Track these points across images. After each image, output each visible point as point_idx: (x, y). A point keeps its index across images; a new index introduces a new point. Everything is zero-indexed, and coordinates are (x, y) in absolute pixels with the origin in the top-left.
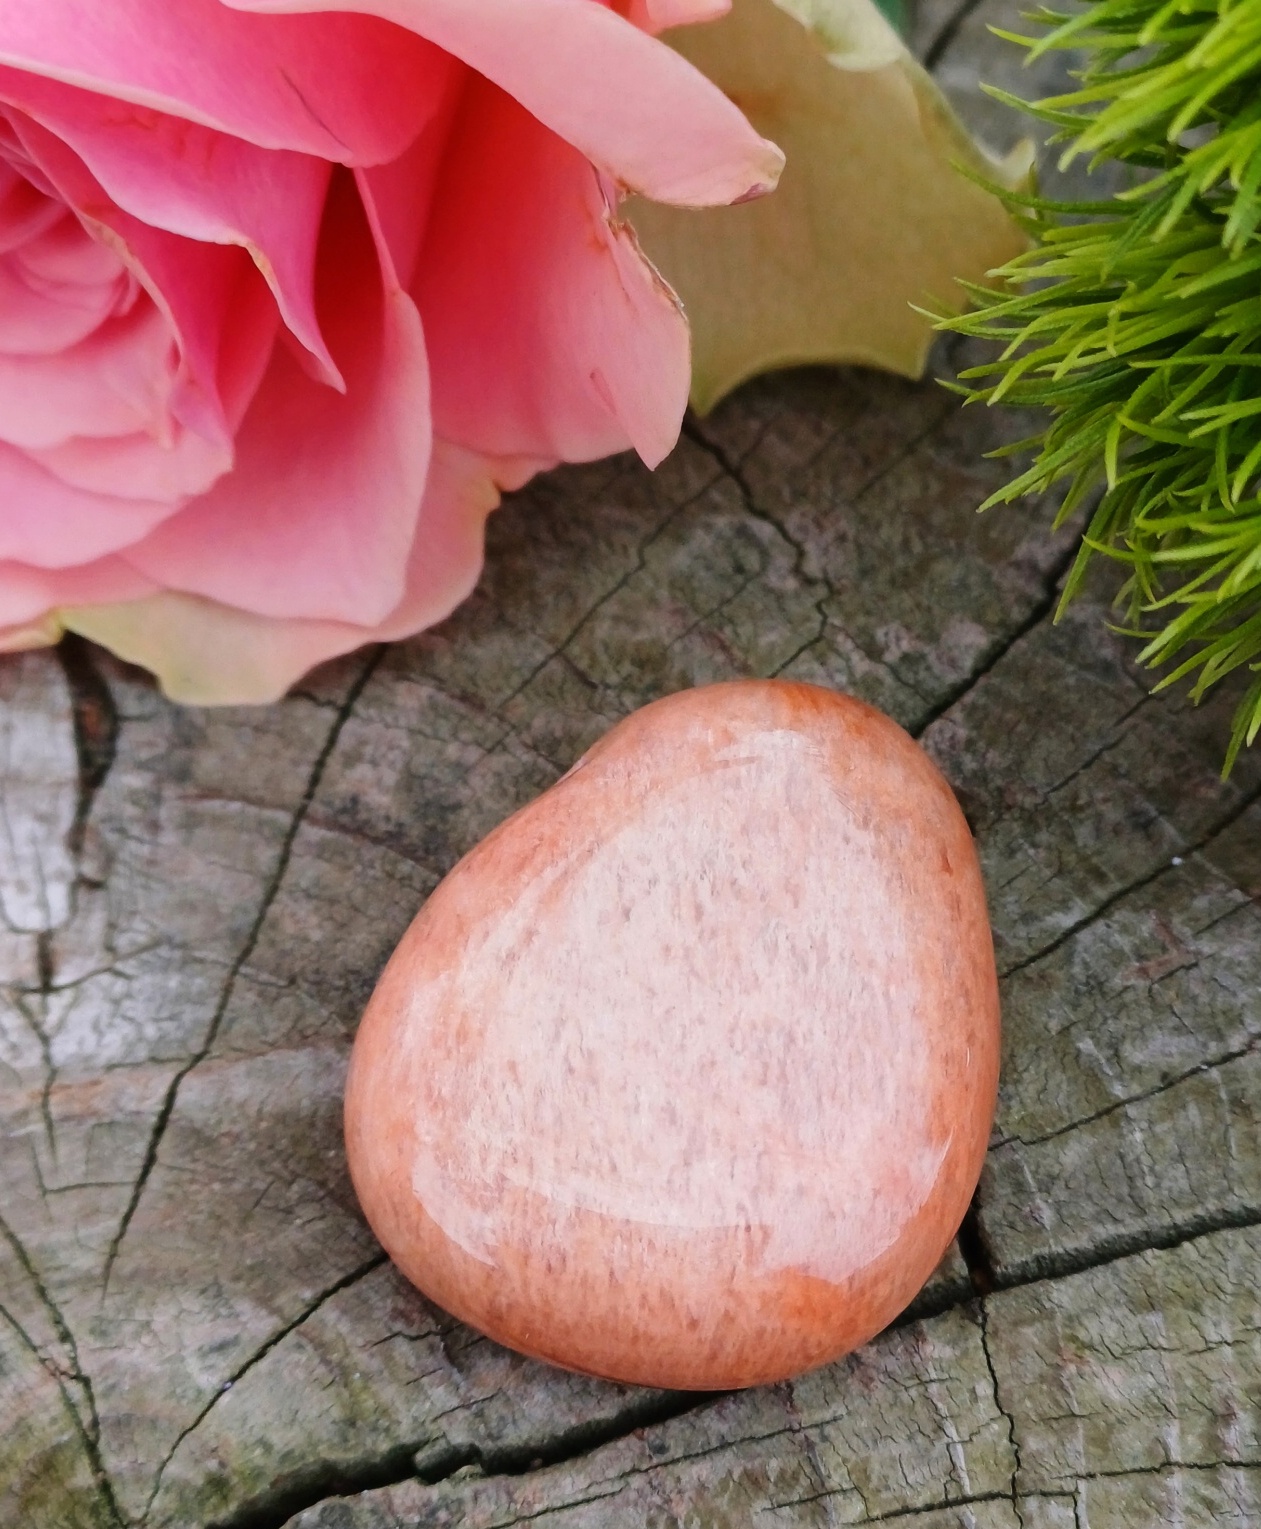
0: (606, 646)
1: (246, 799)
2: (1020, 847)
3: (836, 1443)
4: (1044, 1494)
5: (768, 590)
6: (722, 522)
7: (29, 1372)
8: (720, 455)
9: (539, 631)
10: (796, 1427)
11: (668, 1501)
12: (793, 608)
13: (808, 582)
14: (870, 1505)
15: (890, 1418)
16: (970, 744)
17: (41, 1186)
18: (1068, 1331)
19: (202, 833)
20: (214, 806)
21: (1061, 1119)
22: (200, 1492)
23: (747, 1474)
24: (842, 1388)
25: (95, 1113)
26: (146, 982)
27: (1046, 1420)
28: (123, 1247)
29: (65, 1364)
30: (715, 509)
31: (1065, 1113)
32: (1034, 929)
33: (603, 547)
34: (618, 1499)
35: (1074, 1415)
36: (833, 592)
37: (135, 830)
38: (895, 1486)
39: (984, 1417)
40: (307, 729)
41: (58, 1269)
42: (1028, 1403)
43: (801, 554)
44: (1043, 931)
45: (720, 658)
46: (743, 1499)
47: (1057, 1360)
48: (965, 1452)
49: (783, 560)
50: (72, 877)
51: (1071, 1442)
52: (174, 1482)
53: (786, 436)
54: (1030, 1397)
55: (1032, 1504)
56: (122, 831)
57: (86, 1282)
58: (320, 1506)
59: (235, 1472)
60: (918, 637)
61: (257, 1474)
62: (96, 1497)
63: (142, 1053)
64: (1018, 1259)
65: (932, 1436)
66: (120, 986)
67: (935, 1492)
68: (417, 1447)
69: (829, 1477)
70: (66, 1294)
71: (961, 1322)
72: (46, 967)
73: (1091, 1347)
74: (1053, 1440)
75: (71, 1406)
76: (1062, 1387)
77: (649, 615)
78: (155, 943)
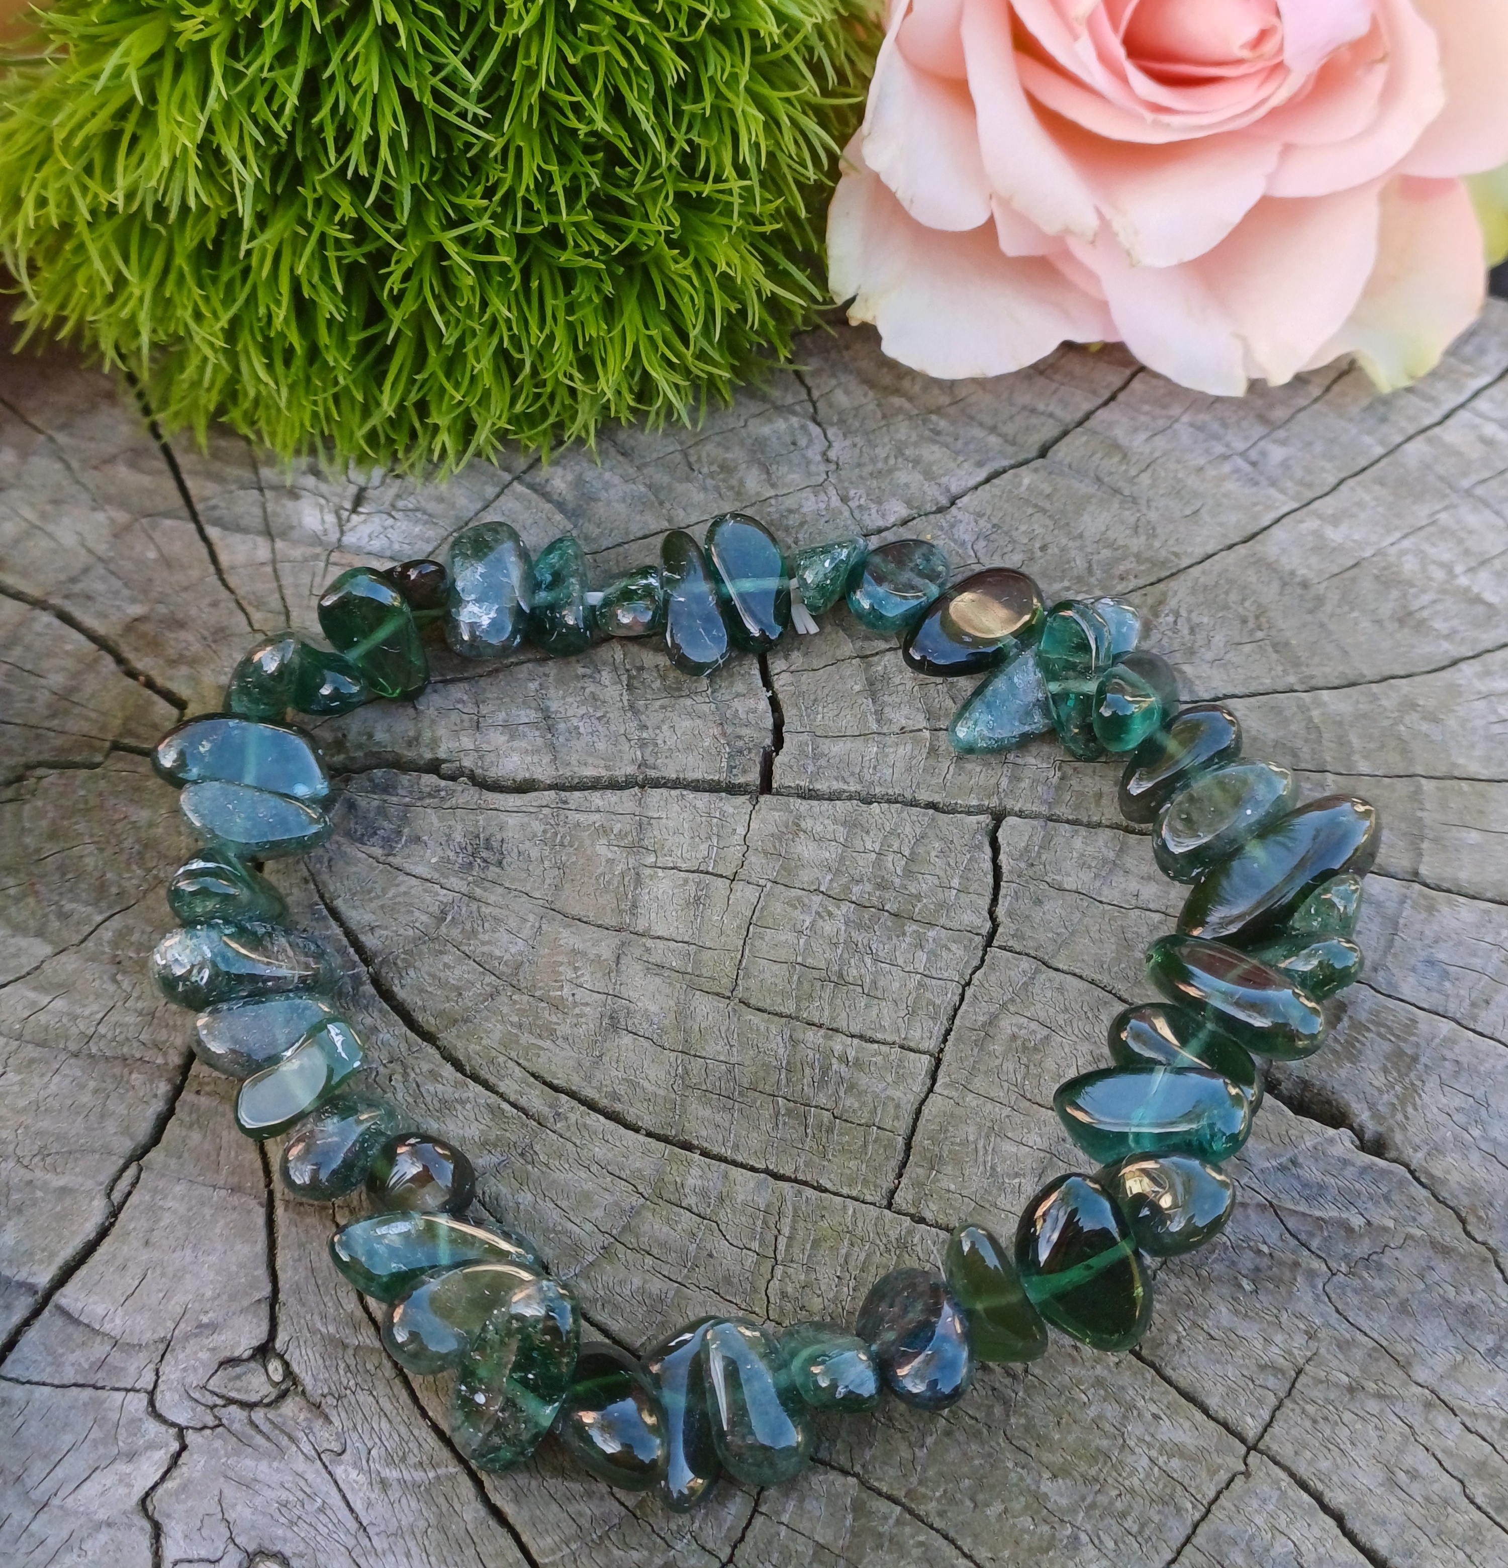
0: (709, 455)
3: (654, 828)
4: (748, 882)
5: (806, 458)
6: (794, 421)
8: (809, 391)
10: (637, 813)
11: (558, 825)
12: (813, 468)
14: (658, 860)
15: (687, 826)
17: (311, 591)
18: (796, 821)
21: (840, 731)
23: (603, 826)
24: (671, 806)
25: (352, 567)
26: (404, 524)
27: (765, 853)
30: (794, 413)
31: (844, 729)
32: (865, 644)
33: (727, 412)
34: (533, 816)
35: (780, 855)
36: (839, 468)
38: (675, 856)
39: (734, 842)
42: (760, 843)
43: (830, 445)
44: (871, 646)
45: (765, 477)
47: (785, 830)
48: (717, 852)
49: (819, 445)
51: (773, 865)
53: (847, 392)
54: (762, 841)
55: (740, 885)
58: (384, 771)
60: (871, 500)
61: (361, 748)
64: (786, 783)
65: (704, 840)
66: (390, 522)
67: (693, 865)
68: (445, 761)
69: (643, 840)
71: (744, 800)
72: (358, 502)
73: (805, 831)
74: (764, 862)
76: (781, 842)
77: (737, 449)
78: (417, 510)
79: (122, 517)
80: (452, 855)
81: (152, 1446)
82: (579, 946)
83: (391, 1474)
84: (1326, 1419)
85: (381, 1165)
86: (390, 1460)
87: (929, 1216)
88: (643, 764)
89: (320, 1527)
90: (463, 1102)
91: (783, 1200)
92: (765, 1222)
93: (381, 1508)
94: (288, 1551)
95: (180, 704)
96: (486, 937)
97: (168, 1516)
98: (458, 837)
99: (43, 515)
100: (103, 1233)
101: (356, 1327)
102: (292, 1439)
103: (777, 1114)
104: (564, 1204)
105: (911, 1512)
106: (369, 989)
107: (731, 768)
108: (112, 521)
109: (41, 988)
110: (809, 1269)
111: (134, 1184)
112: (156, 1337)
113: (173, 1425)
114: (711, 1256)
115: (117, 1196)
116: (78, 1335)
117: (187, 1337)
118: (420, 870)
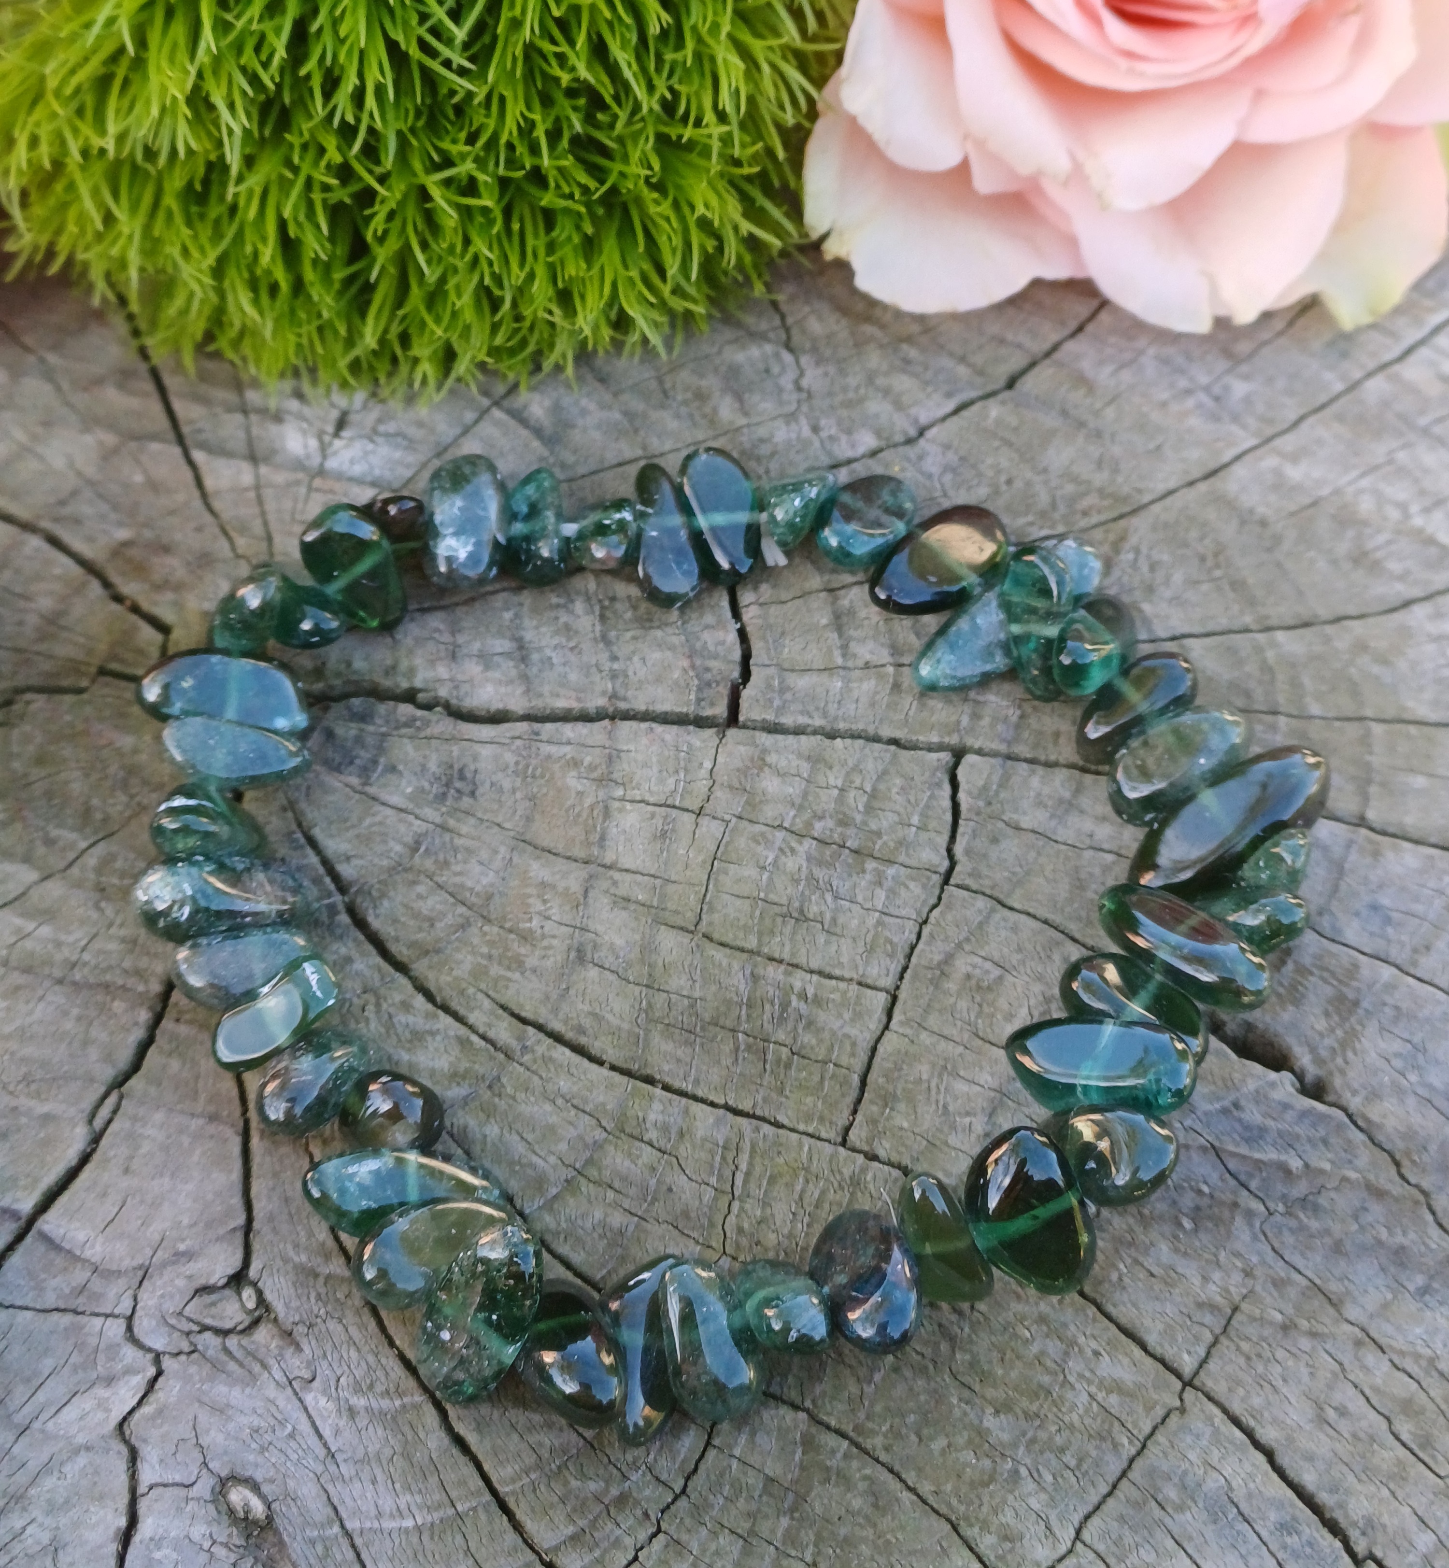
0: (684, 382)
3: (623, 760)
4: (713, 817)
5: (778, 386)
6: (769, 348)
8: (783, 318)
9: (653, 364)
10: (607, 746)
11: (530, 756)
12: (785, 396)
13: (799, 389)
14: (626, 793)
15: (655, 760)
18: (761, 756)
21: (805, 665)
23: (573, 759)
24: (638, 738)
26: (385, 449)
27: (731, 788)
30: (768, 340)
31: (809, 662)
32: (832, 577)
34: (506, 747)
35: (745, 790)
36: (809, 397)
38: (642, 790)
39: (700, 775)
42: (726, 778)
43: (802, 374)
44: (837, 579)
45: (737, 405)
46: (566, 768)
47: (750, 765)
48: (684, 786)
49: (791, 374)
51: (737, 799)
53: (820, 319)
54: (728, 776)
55: (705, 820)
58: (360, 700)
60: (842, 430)
61: (340, 676)
64: (752, 718)
66: (371, 447)
67: (660, 798)
68: (420, 691)
71: (710, 734)
73: (769, 766)
74: (729, 796)
76: (746, 777)
77: (711, 376)
78: (398, 434)
79: (110, 439)
80: (426, 785)
81: (129, 1371)
82: (548, 878)
83: (359, 1402)
84: (1259, 1356)
85: (353, 1100)
86: (358, 1389)
87: (882, 1154)
88: (614, 696)
89: (289, 1452)
90: (433, 1033)
91: (741, 1136)
92: (723, 1158)
93: (348, 1435)
94: (259, 1476)
95: (164, 629)
96: (458, 868)
97: (145, 1441)
98: (433, 766)
99: (35, 438)
100: (85, 1159)
101: (327, 1257)
102: (265, 1366)
103: (737, 1049)
104: (530, 1137)
105: (858, 1446)
106: (344, 918)
107: (699, 700)
108: (101, 443)
109: (27, 915)
110: (765, 1204)
111: (115, 1112)
112: (135, 1263)
113: (150, 1350)
114: (670, 1190)
115: (98, 1123)
116: (59, 1261)
117: (164, 1265)
118: (395, 800)
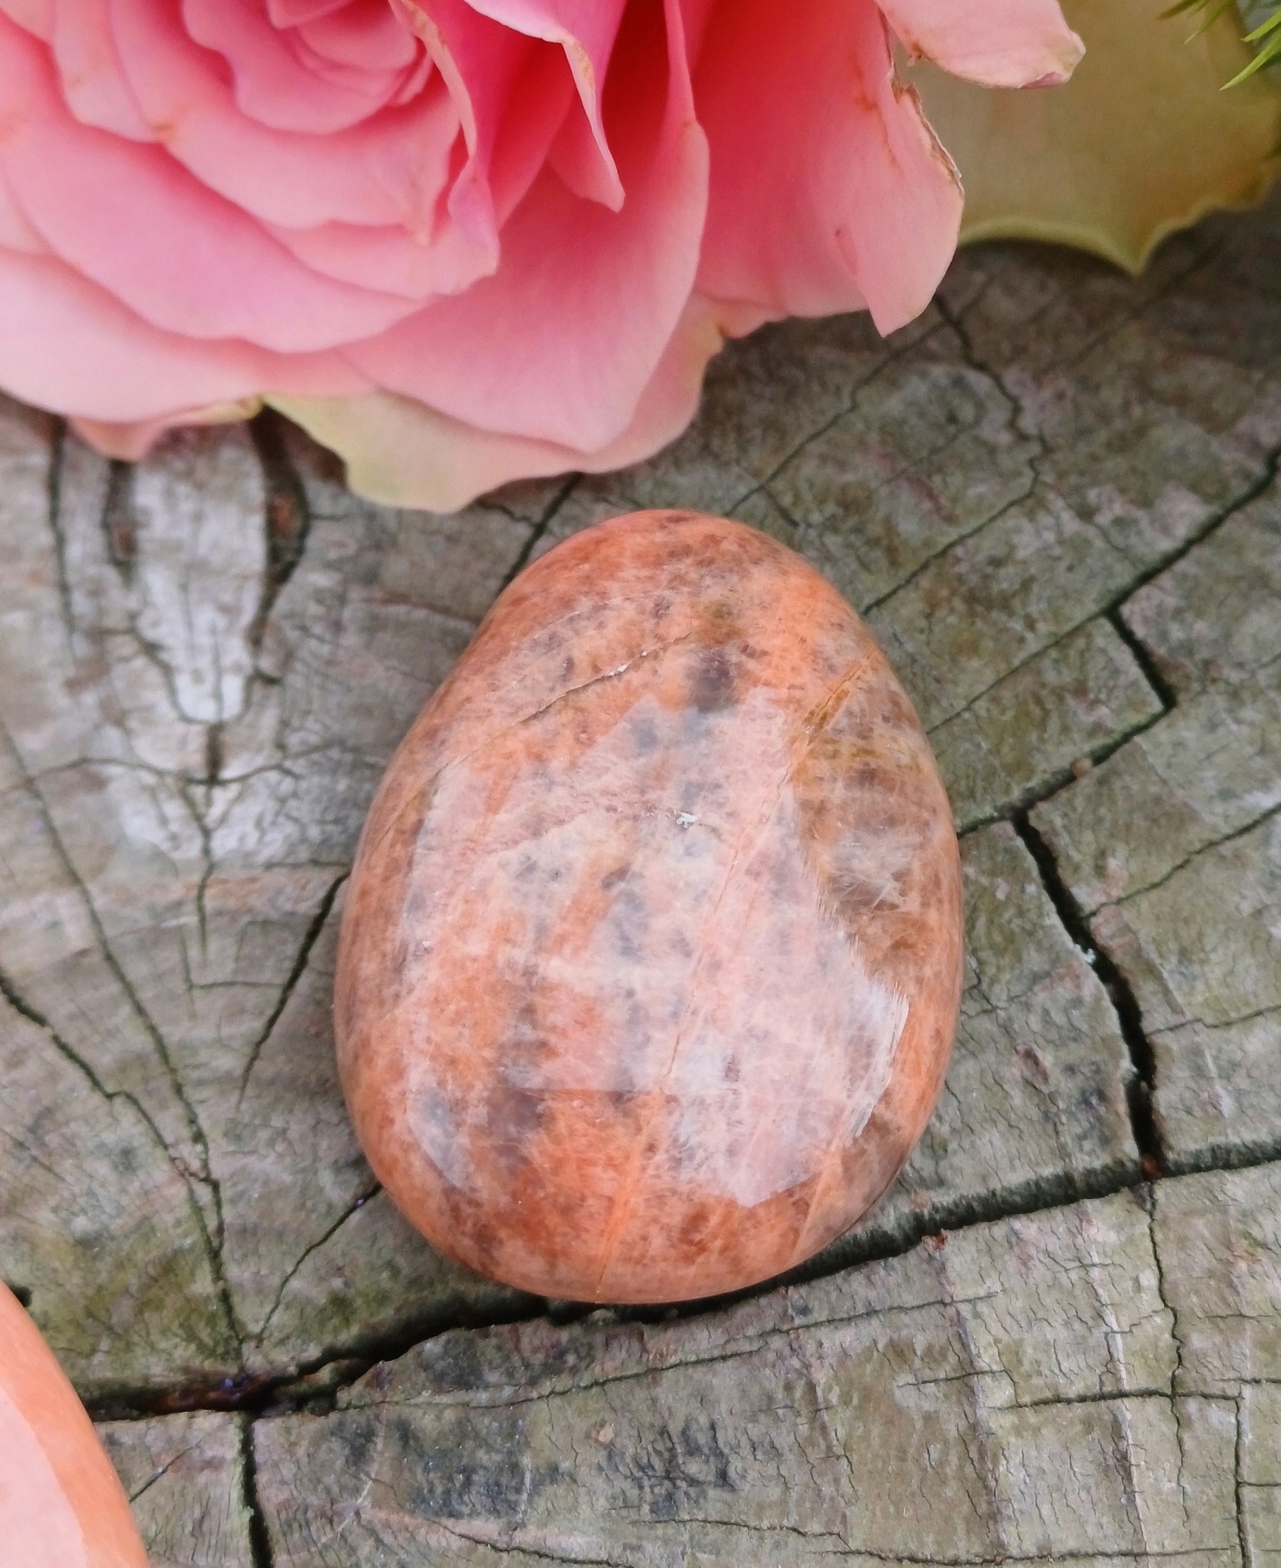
0: (812, 485)
1: (432, 607)
2: (1222, 723)
3: (989, 1322)
4: (1205, 1396)
5: (983, 443)
6: (939, 372)
7: (157, 1171)
8: (941, 305)
9: (744, 464)
10: (948, 1300)
11: (807, 1366)
12: (1006, 462)
14: (1019, 1391)
15: (1048, 1301)
16: (1178, 614)
17: (188, 980)
18: (1240, 1226)
19: (385, 638)
20: (400, 611)
21: (1247, 1004)
22: (322, 1311)
23: (892, 1344)
24: (999, 1264)
25: (250, 911)
26: (314, 782)
27: (1213, 1318)
28: (264, 1049)
29: (195, 1165)
30: (932, 357)
31: (1252, 999)
32: (1232, 807)
33: (816, 388)
34: (756, 1360)
35: (1241, 1315)
36: (1048, 449)
37: (318, 629)
38: (1048, 1373)
39: (1146, 1310)
40: (500, 543)
41: (197, 1067)
42: (1195, 1299)
43: (1017, 410)
44: (1243, 809)
45: (927, 505)
46: (887, 1372)
47: (1227, 1255)
48: (1124, 1344)
49: (998, 414)
50: (249, 670)
51: (1237, 1343)
52: (295, 1297)
53: (1011, 291)
54: (1197, 1292)
55: (1192, 1406)
56: (304, 629)
57: (223, 1081)
58: (444, 1337)
59: (359, 1293)
60: (1132, 502)
61: (382, 1298)
62: (215, 1306)
63: (304, 854)
64: (1193, 1147)
65: (1090, 1323)
66: (287, 785)
67: (1089, 1383)
69: (979, 1356)
70: (205, 1093)
71: (1128, 1207)
72: (215, 759)
73: (1264, 1246)
74: (1218, 1339)
75: (198, 1210)
76: (1231, 1285)
77: (858, 458)
80: (628, 1488)
88: (920, 1184)
98: (628, 1445)
107: (1078, 1140)
